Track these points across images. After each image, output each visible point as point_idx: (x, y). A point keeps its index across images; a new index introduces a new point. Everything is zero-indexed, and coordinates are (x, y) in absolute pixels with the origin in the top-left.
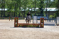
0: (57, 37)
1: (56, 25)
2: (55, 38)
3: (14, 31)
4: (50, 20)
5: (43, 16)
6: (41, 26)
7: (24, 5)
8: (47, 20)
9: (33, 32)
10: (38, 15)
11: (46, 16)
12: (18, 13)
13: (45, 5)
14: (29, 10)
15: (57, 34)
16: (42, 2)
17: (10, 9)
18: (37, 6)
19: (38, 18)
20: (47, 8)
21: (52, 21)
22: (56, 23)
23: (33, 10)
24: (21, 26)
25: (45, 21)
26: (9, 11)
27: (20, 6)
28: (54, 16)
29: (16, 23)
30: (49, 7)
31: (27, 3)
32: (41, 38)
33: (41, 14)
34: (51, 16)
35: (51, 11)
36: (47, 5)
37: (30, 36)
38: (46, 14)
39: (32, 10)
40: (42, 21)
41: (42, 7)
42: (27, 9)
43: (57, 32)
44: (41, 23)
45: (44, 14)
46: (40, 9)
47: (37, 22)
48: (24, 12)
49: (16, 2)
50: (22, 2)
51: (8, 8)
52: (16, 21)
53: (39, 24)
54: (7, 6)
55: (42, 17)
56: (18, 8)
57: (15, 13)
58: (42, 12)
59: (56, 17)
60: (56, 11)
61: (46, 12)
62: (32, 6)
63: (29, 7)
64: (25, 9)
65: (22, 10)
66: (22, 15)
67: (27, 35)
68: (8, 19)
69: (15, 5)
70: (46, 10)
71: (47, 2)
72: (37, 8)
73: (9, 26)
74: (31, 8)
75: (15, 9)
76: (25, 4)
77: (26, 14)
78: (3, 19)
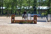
0: (48, 32)
1: (47, 22)
2: (46, 33)
3: (11, 27)
4: (42, 17)
5: (36, 13)
6: (34, 22)
7: (19, 4)
8: (40, 17)
9: (28, 27)
10: (31, 12)
11: (39, 14)
12: (14, 11)
13: (37, 4)
14: (24, 8)
15: (48, 29)
16: (35, 2)
17: (7, 8)
18: (31, 5)
19: (32, 15)
20: (40, 7)
21: (44, 18)
22: (47, 20)
23: (28, 9)
24: (17, 22)
25: (37, 18)
26: (7, 9)
27: (16, 5)
28: (45, 14)
29: (13, 20)
30: (42, 6)
31: (23, 2)
32: (35, 33)
33: (34, 11)
34: (43, 14)
35: (43, 9)
36: (40, 4)
37: (25, 31)
38: (39, 11)
39: (26, 8)
40: (36, 18)
41: (35, 6)
42: (23, 7)
43: (48, 28)
44: (35, 20)
45: (37, 12)
46: (33, 7)
47: (31, 19)
48: (20, 10)
49: (13, 1)
50: (18, 1)
51: (6, 6)
52: (13, 18)
53: (33, 21)
54: (5, 5)
55: (35, 15)
56: (15, 7)
57: (12, 11)
58: (35, 10)
59: (47, 15)
60: (47, 9)
61: (39, 10)
62: (27, 4)
63: (24, 6)
64: (20, 7)
65: (18, 9)
66: (18, 12)
67: (23, 30)
68: (6, 16)
69: (12, 4)
70: (39, 8)
71: (40, 2)
72: (31, 7)
73: (6, 22)
74: (26, 7)
75: (12, 7)
76: (21, 3)
77: (21, 11)
78: (2, 16)
